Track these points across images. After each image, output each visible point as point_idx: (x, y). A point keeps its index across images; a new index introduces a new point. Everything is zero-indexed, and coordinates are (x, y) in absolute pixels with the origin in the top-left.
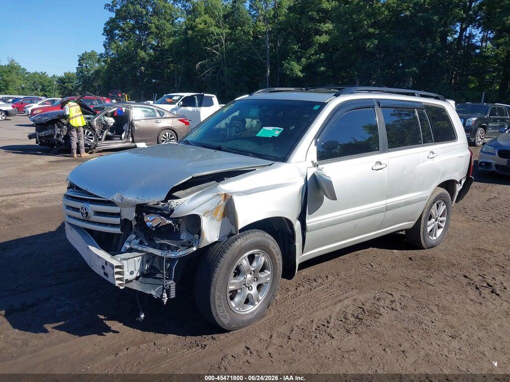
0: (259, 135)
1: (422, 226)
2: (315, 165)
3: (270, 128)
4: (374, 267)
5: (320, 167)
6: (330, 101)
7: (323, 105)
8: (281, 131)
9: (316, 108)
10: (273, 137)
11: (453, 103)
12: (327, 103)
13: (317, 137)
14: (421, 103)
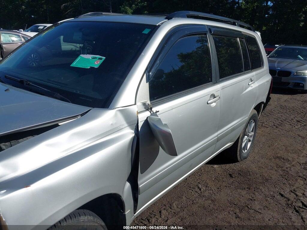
0: (75, 64)
1: (239, 145)
2: (148, 108)
3: (89, 57)
4: (202, 190)
5: (154, 109)
6: (162, 24)
7: (154, 29)
8: (102, 61)
9: (146, 31)
10: (92, 68)
11: (259, 34)
12: (159, 26)
13: (148, 69)
14: (241, 32)
